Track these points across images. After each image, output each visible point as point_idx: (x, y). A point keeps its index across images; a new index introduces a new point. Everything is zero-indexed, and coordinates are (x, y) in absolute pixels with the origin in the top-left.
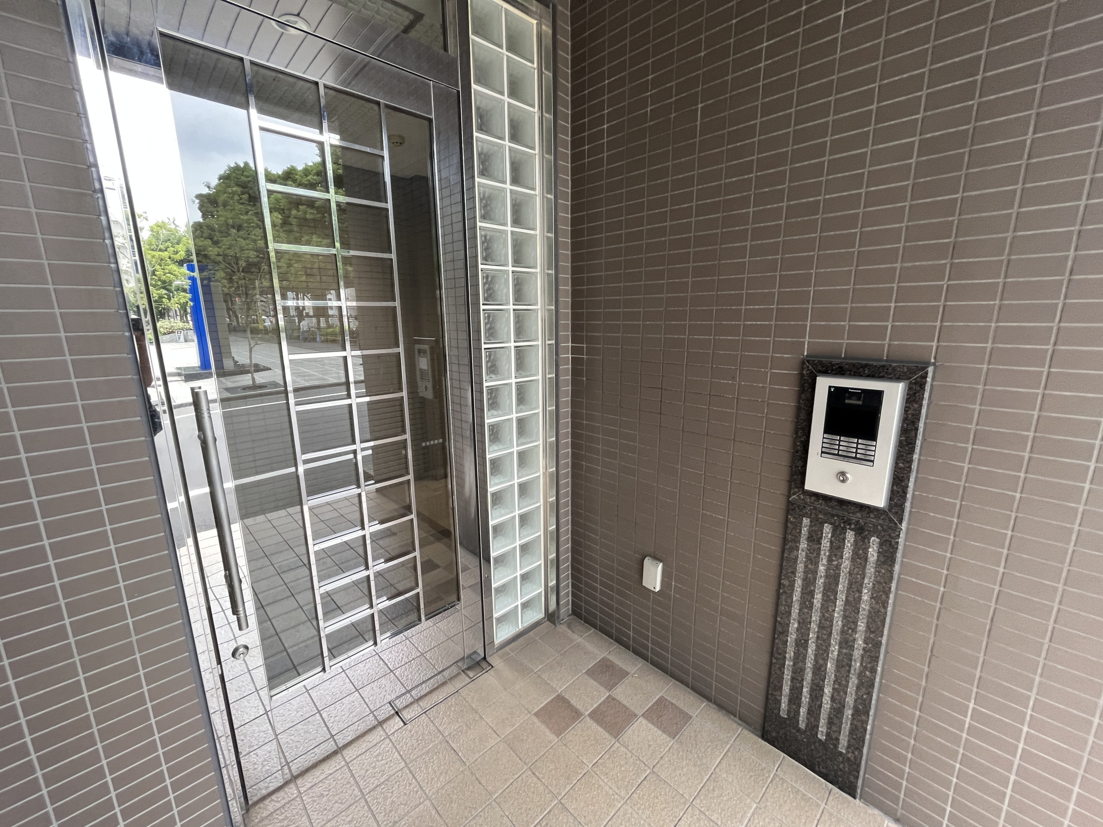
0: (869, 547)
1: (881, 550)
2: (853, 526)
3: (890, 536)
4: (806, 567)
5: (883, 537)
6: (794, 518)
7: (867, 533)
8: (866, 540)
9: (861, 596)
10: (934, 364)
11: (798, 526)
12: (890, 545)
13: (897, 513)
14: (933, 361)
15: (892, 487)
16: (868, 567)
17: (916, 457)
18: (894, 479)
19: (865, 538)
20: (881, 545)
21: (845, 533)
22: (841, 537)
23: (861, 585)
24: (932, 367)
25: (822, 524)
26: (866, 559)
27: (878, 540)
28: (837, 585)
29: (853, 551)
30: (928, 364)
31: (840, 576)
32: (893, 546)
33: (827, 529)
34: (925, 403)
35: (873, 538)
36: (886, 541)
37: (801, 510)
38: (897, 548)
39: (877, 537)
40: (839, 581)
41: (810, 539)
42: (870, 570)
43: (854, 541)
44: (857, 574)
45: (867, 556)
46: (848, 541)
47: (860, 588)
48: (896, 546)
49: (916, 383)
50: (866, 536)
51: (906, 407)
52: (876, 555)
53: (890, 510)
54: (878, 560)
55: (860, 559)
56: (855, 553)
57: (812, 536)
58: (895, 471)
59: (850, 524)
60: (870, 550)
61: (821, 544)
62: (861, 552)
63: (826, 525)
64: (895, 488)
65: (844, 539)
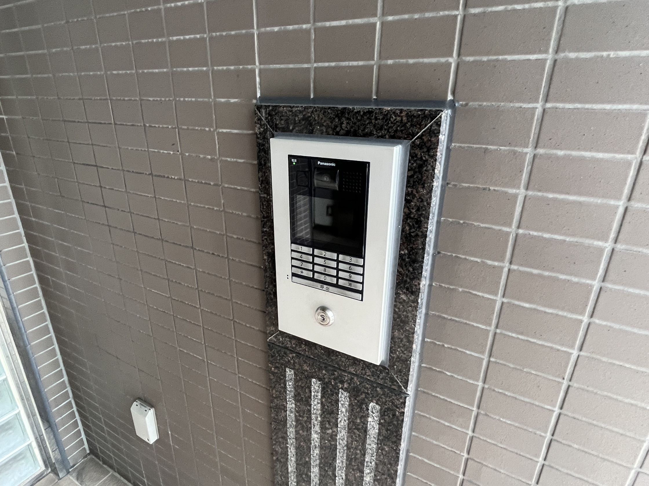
0: (368, 416)
1: (382, 421)
2: (346, 386)
3: (393, 403)
4: (297, 432)
5: (385, 403)
6: (276, 367)
7: (363, 396)
8: (364, 406)
9: (363, 477)
10: (452, 105)
11: (281, 379)
12: (394, 415)
13: (400, 371)
14: (450, 97)
15: (393, 333)
16: (368, 441)
17: (424, 283)
18: (394, 319)
19: (362, 404)
20: (383, 414)
21: (337, 394)
22: (334, 398)
23: (362, 463)
24: (449, 112)
25: (309, 378)
26: (366, 431)
27: (378, 407)
28: (334, 459)
29: (349, 419)
30: (442, 103)
31: (336, 448)
32: (398, 417)
33: (316, 385)
34: (437, 184)
35: (372, 404)
36: (388, 409)
37: (282, 357)
38: (403, 420)
39: (377, 403)
40: (336, 454)
41: (297, 397)
42: (371, 444)
43: (349, 405)
44: (356, 448)
45: (367, 427)
46: (342, 405)
47: (361, 467)
48: (401, 418)
49: (420, 147)
50: (364, 400)
51: (407, 194)
52: (377, 427)
53: (392, 366)
54: (379, 434)
55: (358, 429)
56: (351, 422)
57: (299, 394)
58: (395, 306)
59: (342, 382)
60: (370, 419)
61: (310, 405)
62: (358, 421)
63: (314, 380)
64: (396, 333)
65: (337, 401)
